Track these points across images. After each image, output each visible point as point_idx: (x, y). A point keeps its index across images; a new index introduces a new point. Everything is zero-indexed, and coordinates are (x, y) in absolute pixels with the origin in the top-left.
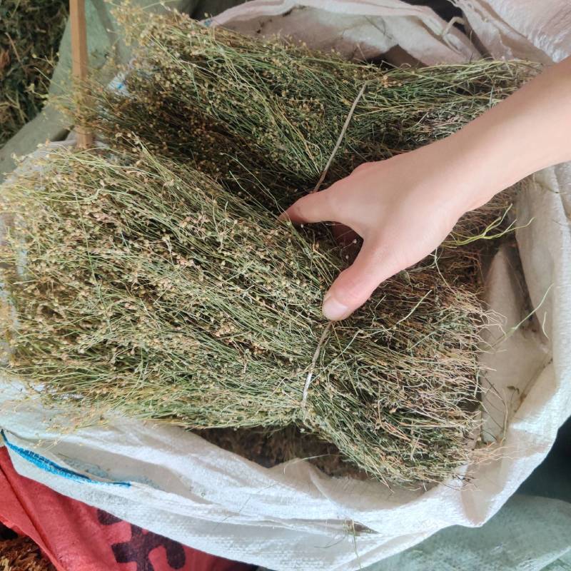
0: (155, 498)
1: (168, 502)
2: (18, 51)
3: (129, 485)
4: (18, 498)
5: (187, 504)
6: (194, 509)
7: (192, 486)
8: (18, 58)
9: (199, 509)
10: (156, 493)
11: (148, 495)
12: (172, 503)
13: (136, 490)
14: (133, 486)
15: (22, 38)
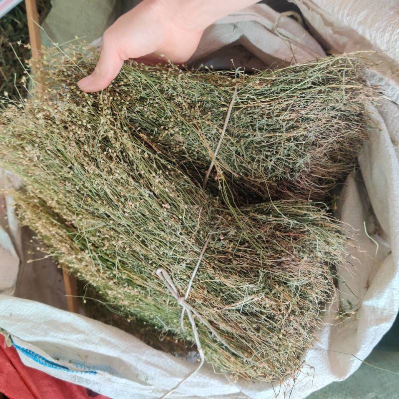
0: (114, 382)
1: (123, 385)
2: (5, 74)
3: (96, 373)
4: (26, 384)
5: (136, 386)
6: (142, 389)
7: (139, 373)
8: (5, 78)
9: (146, 390)
10: (114, 378)
11: (109, 380)
12: (125, 385)
13: (101, 376)
14: (98, 373)
15: (7, 65)
